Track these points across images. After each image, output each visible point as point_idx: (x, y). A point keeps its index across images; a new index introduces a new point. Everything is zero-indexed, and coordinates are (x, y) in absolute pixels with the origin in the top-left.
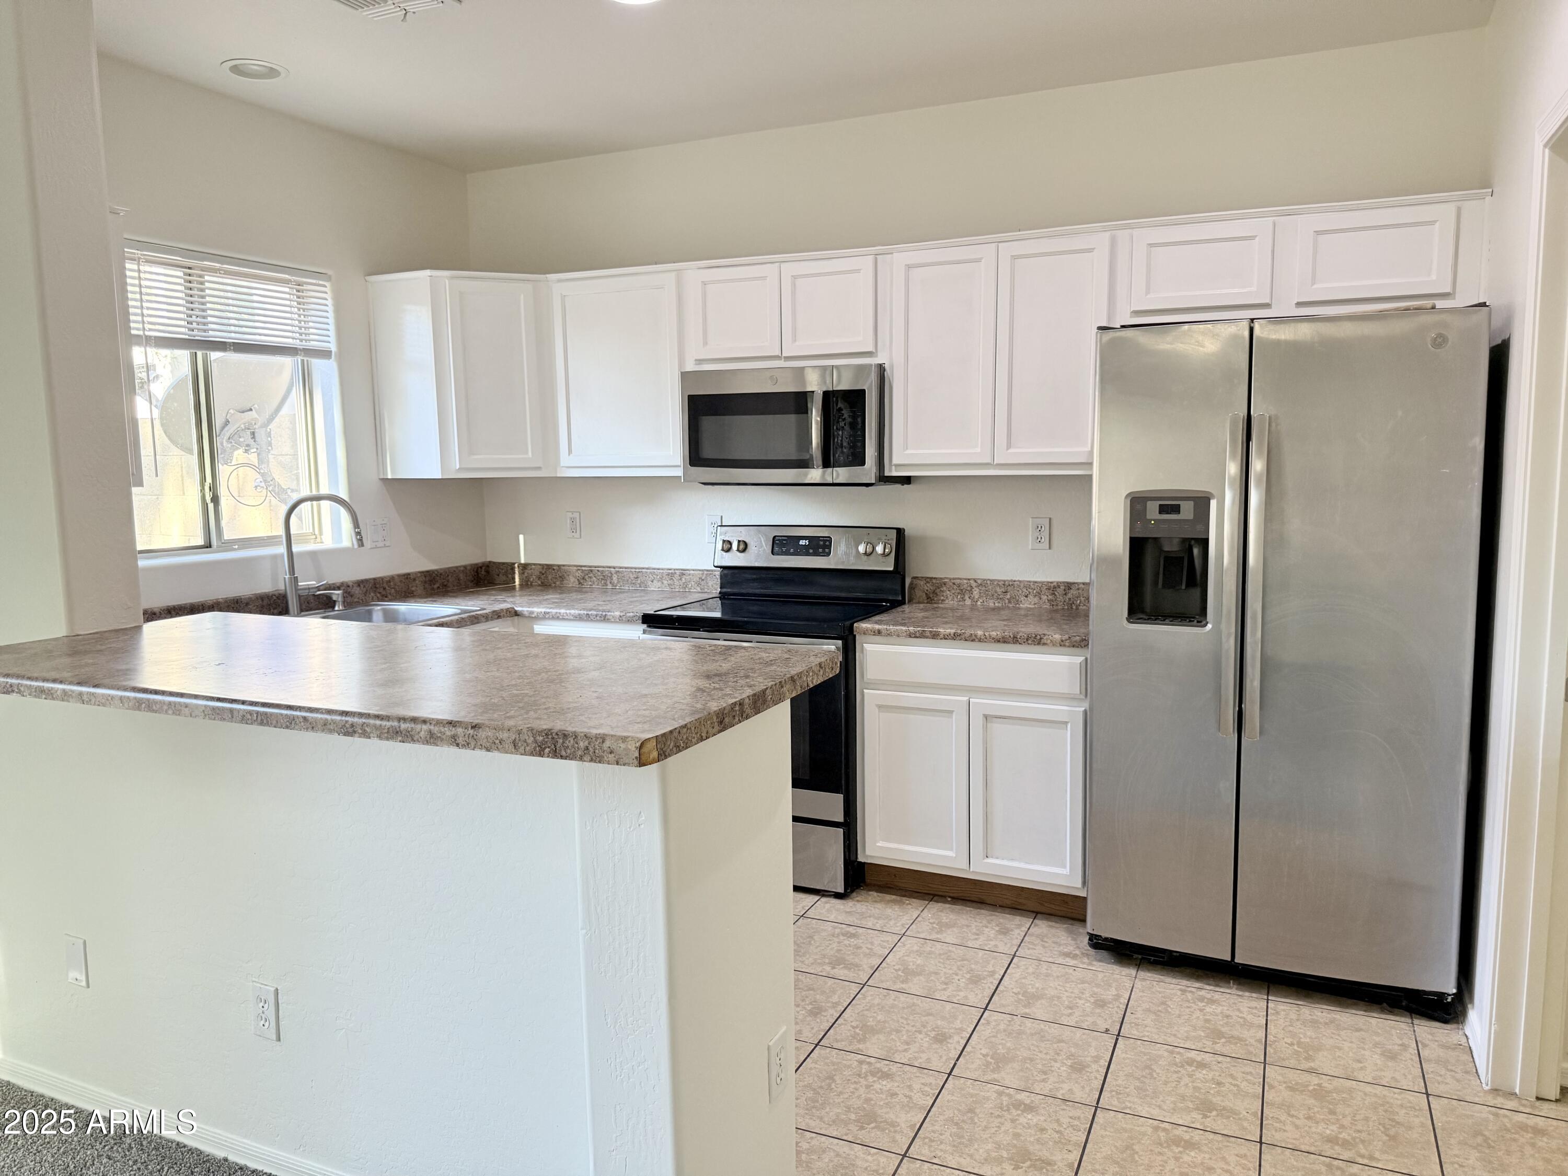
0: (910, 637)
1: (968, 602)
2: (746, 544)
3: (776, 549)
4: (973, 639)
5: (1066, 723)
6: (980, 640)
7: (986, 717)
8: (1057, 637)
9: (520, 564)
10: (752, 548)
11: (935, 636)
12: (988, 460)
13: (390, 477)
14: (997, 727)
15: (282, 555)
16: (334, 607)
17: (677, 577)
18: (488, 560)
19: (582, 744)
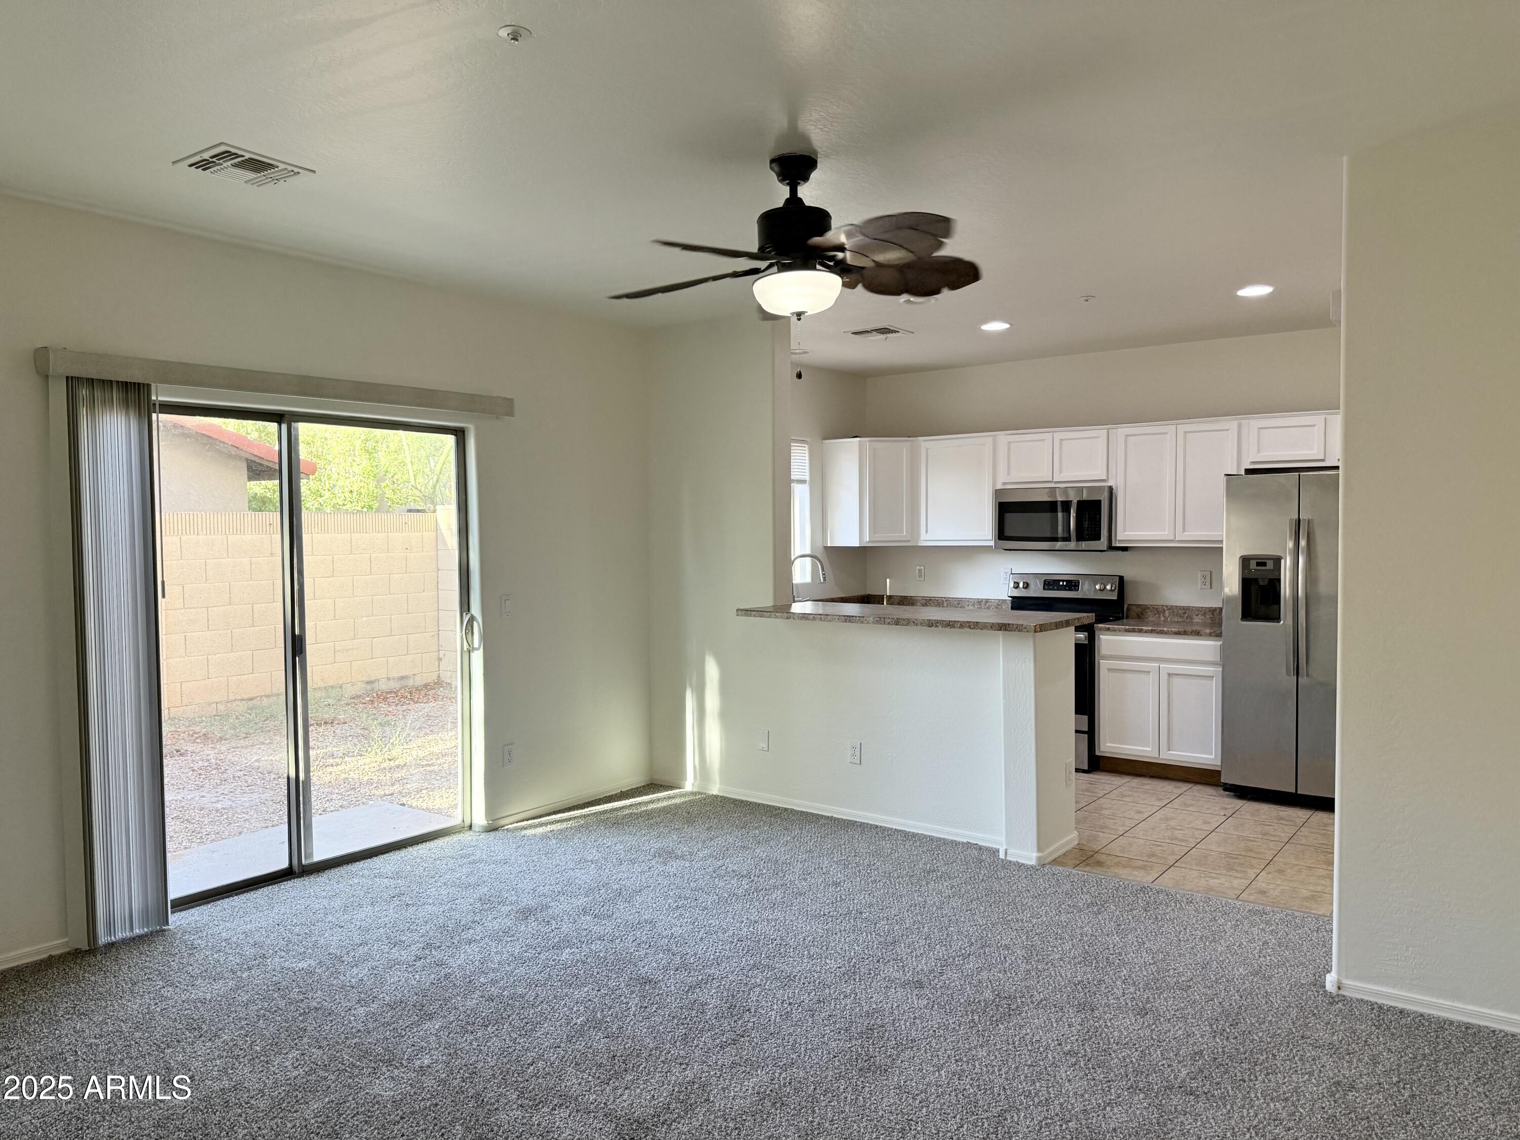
0: (1126, 631)
1: (1162, 618)
2: (1028, 584)
3: (1046, 587)
4: (1160, 633)
5: (1213, 677)
6: (1165, 634)
7: (1169, 675)
8: (1208, 631)
9: (887, 596)
10: (1032, 586)
11: (1141, 631)
12: (1172, 538)
13: (829, 545)
14: (1176, 681)
17: (983, 603)
18: (867, 593)
19: (1015, 626)
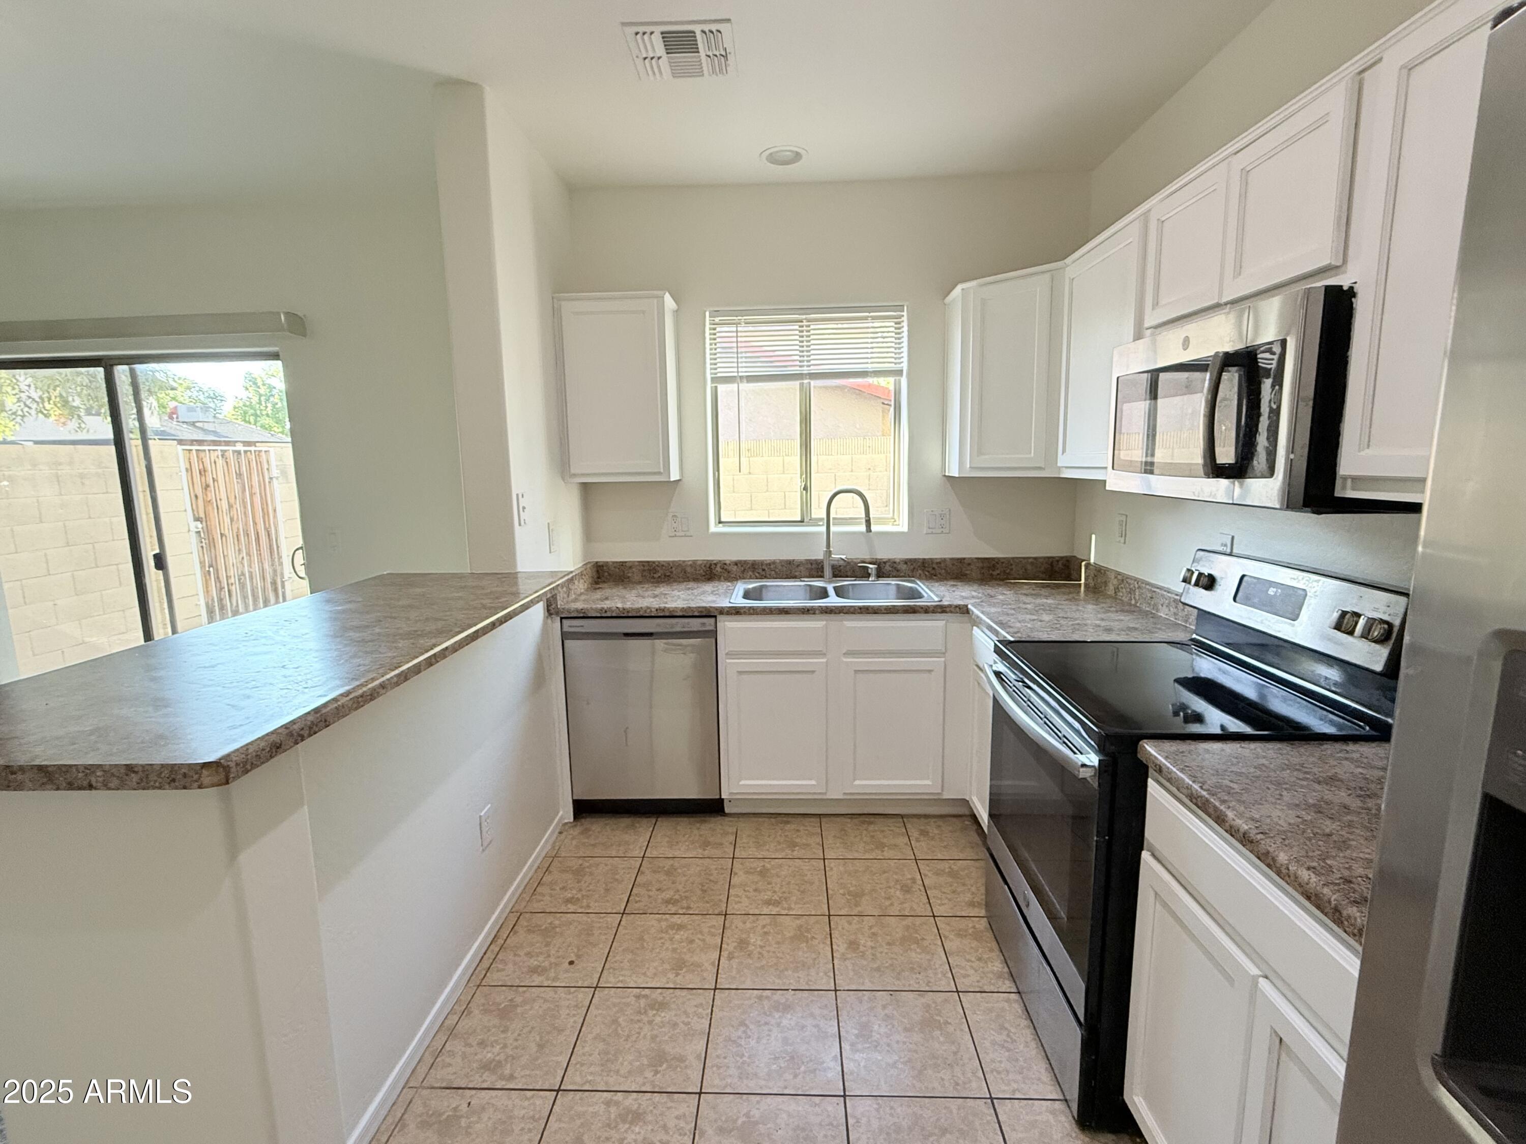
2: (1212, 579)
3: (1241, 594)
9: (1089, 565)
10: (1217, 586)
13: (947, 474)
15: (824, 534)
16: (869, 577)
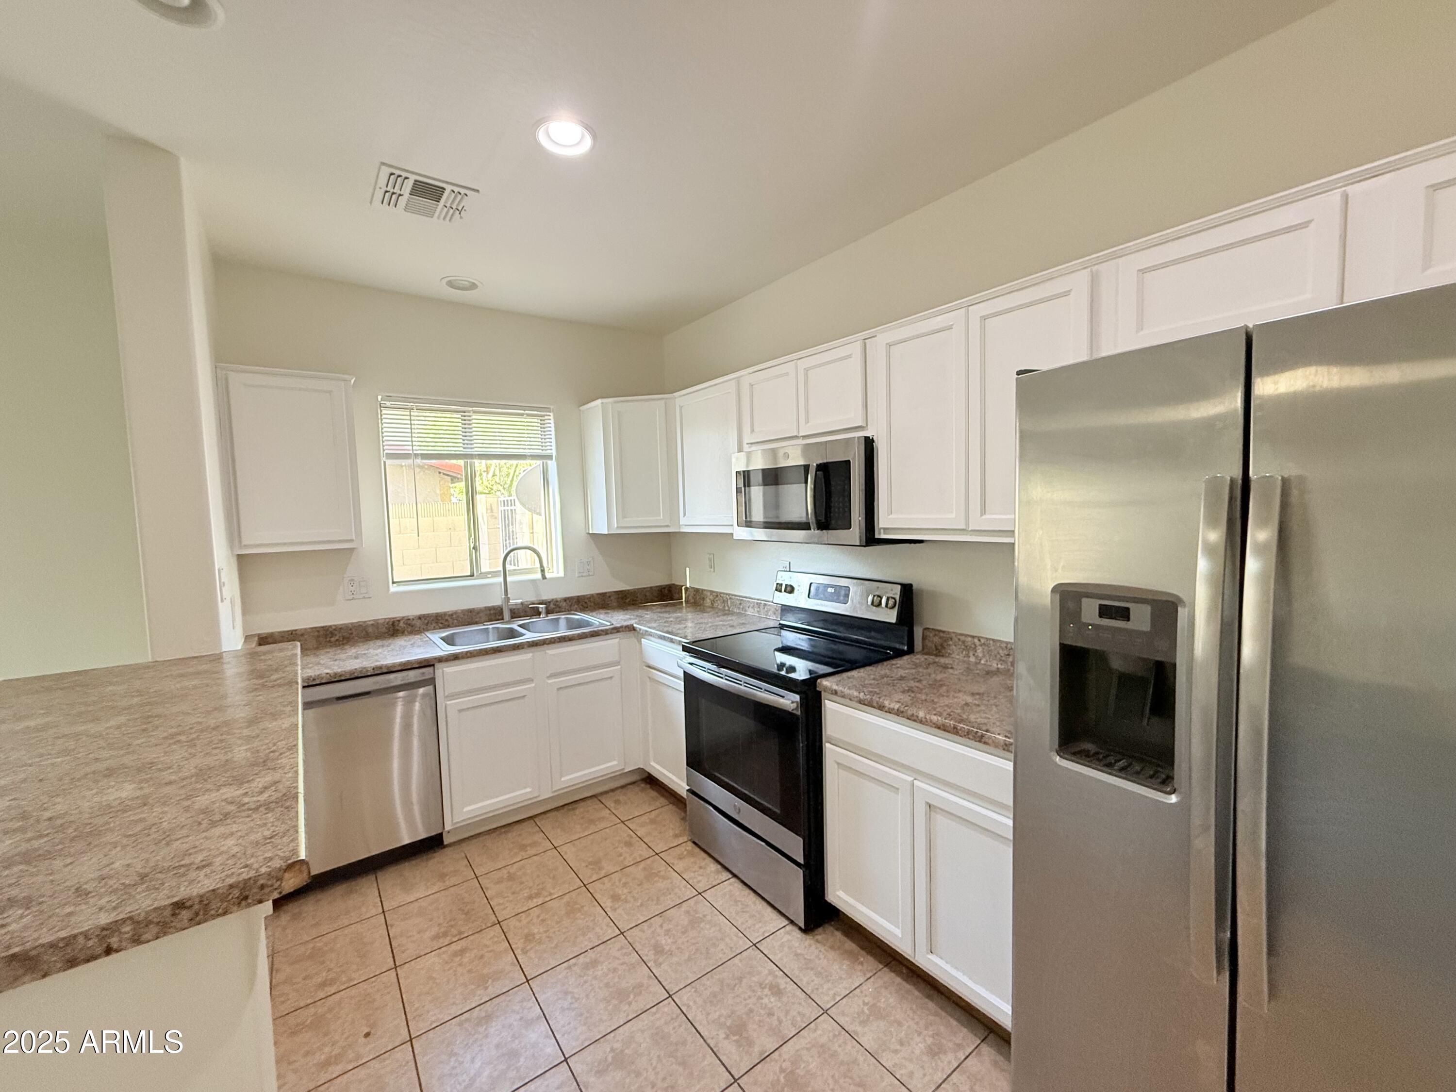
1: (972, 659)
2: (792, 587)
3: (812, 594)
4: (913, 718)
6: (921, 722)
7: (929, 806)
9: (686, 589)
10: (797, 591)
11: (881, 708)
12: (963, 526)
13: (591, 532)
15: (501, 583)
16: (540, 615)
18: (671, 582)
